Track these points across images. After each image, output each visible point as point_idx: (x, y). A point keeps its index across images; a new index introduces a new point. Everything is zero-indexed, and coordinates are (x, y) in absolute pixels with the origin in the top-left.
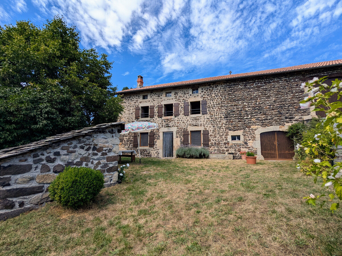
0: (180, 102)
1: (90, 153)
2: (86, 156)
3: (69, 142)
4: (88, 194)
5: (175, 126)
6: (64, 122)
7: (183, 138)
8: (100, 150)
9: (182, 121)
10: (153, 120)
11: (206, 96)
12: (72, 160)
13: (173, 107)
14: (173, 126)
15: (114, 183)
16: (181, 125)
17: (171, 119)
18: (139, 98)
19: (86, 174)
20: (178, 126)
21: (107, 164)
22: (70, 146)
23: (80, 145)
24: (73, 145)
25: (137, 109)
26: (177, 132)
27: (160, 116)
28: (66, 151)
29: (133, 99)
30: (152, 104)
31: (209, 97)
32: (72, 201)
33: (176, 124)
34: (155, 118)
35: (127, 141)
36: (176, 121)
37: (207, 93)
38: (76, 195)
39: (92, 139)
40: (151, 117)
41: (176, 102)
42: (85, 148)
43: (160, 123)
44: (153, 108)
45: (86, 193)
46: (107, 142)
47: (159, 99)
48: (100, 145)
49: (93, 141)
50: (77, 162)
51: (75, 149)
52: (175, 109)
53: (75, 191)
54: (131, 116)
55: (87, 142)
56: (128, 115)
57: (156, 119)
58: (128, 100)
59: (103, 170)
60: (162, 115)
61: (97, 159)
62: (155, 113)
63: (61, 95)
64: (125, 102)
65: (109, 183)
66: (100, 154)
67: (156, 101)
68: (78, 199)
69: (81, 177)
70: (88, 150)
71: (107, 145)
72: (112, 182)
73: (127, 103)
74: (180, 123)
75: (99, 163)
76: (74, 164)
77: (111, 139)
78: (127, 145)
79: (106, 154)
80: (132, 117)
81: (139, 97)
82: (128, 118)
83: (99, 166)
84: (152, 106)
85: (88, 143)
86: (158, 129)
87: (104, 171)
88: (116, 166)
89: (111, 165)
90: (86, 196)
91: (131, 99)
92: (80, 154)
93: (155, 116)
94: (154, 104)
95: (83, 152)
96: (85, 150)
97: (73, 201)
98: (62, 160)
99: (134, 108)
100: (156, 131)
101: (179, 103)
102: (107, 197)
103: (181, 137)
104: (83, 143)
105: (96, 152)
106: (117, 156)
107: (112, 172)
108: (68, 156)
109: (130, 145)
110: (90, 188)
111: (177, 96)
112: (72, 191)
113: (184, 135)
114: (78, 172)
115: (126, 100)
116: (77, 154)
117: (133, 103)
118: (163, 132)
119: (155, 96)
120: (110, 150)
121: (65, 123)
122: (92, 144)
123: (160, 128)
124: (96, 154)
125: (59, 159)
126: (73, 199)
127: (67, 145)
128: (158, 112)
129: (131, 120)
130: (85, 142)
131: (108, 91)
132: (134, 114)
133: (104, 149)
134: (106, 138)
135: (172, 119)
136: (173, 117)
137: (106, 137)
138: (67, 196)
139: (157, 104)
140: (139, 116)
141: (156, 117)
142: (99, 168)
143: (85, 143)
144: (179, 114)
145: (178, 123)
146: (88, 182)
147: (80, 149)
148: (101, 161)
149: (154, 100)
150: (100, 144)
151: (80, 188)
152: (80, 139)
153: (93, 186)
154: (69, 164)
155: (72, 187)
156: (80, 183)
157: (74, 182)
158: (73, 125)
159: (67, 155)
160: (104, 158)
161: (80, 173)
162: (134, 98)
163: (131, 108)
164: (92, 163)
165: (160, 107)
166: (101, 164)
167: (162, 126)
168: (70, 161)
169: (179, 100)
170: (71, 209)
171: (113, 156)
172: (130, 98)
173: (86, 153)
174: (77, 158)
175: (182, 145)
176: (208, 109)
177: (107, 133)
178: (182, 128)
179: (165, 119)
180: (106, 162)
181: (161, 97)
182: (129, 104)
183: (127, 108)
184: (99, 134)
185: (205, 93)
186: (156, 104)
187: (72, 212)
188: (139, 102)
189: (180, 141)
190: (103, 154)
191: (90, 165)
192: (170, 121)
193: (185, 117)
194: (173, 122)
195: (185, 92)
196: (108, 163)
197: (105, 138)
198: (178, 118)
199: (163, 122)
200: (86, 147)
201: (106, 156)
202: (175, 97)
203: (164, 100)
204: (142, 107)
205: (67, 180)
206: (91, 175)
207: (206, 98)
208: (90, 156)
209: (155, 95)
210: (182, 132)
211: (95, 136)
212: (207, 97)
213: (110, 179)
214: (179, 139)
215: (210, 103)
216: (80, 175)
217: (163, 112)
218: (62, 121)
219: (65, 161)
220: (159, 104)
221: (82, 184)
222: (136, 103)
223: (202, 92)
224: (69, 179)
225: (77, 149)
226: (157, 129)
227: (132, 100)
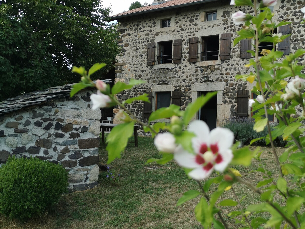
0: (234, 30)
1: (51, 133)
2: (46, 138)
3: (17, 116)
4: (37, 202)
5: (221, 81)
6: (19, 78)
7: (236, 104)
8: (68, 128)
9: (235, 69)
10: (180, 68)
11: (290, 17)
12: (23, 144)
13: (220, 42)
14: (217, 80)
15: (93, 184)
16: (233, 78)
17: (214, 66)
18: (154, 26)
19: (35, 170)
20: (226, 81)
21: (79, 151)
22: (19, 122)
23: (36, 120)
24: (23, 121)
25: (151, 46)
26: (226, 92)
27: (192, 60)
28: (13, 129)
29: (144, 27)
30: (178, 37)
31: (297, 18)
32: (14, 210)
33: (224, 76)
34: (184, 64)
35: (133, 107)
36: (224, 70)
37: (292, 10)
38: (20, 202)
39: (53, 110)
40: (176, 62)
41: (225, 32)
42: (42, 126)
43: (193, 75)
44: (179, 43)
45: (35, 200)
46: (79, 116)
47: (192, 27)
48: (68, 120)
49: (55, 114)
50: (31, 147)
51: (27, 127)
52: (223, 46)
53: (18, 195)
54: (140, 60)
55: (46, 116)
56: (134, 59)
57: (185, 66)
58: (135, 30)
59: (73, 162)
60: (198, 57)
61: (63, 144)
62: (183, 55)
63: (12, 32)
64: (129, 35)
65: (83, 183)
66: (67, 135)
67: (186, 31)
68: (23, 209)
69: (27, 175)
70: (47, 128)
71: (79, 120)
72: (88, 182)
73: (133, 35)
74: (232, 74)
75: (66, 150)
76: (26, 151)
77: (86, 110)
78: (134, 114)
79: (78, 135)
80: (141, 62)
81: (154, 23)
82: (134, 65)
83: (67, 154)
84: (178, 40)
85: (48, 117)
86: (189, 86)
87: (75, 164)
88: (96, 155)
89: (86, 155)
90: (34, 205)
91: (140, 29)
92: (36, 135)
93: (184, 60)
94: (182, 36)
95: (40, 131)
96: (44, 129)
97: (16, 211)
98: (8, 144)
99: (146, 45)
100: (184, 89)
101: (232, 32)
102: (75, 207)
103: (233, 101)
104: (39, 117)
105: (60, 131)
106: (98, 138)
107: (88, 165)
108: (16, 138)
109: (137, 114)
110: (41, 192)
111: (227, 20)
112: (14, 195)
113: (238, 98)
114: (24, 167)
115: (131, 29)
116: (31, 134)
117: (143, 35)
118: (198, 92)
119: (185, 20)
120: (85, 130)
121: (21, 80)
122: (54, 119)
123: (192, 83)
124: (62, 136)
125: (3, 143)
126: (16, 208)
127: (15, 121)
128: (189, 53)
129: (140, 68)
130: (43, 115)
131: (95, 15)
132: (144, 56)
133: (75, 127)
134: (77, 109)
135: (216, 67)
136: (218, 62)
137: (77, 107)
138: (7, 203)
139: (189, 37)
140: (155, 61)
141: (185, 62)
142: (66, 158)
143: (44, 117)
144: (231, 57)
145: (228, 74)
146: (36, 183)
147: (36, 127)
148: (69, 147)
149: (183, 27)
150: (67, 118)
151: (25, 192)
152: (36, 110)
153: (45, 190)
154: (19, 150)
155: (14, 189)
156: (26, 184)
157: (17, 182)
158: (33, 82)
159: (15, 136)
160: (74, 143)
161: (25, 168)
162: (145, 25)
163: (140, 45)
164: (55, 149)
165: (193, 42)
166: (69, 151)
167: (197, 79)
168: (20, 146)
169: (231, 27)
170: (16, 221)
171: (90, 139)
172: (137, 26)
173: (44, 134)
174: (30, 141)
175: (234, 118)
176: (292, 45)
177: (79, 99)
178: (236, 84)
179: (203, 67)
180: (78, 149)
181: (196, 22)
182: (136, 38)
183: (132, 45)
184: (65, 102)
185: (289, 9)
186: (186, 37)
187: (18, 225)
188: (153, 32)
189: (231, 110)
190: (73, 136)
191: (51, 152)
192: (213, 69)
193: (241, 62)
194: (218, 72)
195: (246, 8)
196: (82, 150)
197: (75, 109)
198: (228, 65)
199: (199, 72)
200: (45, 124)
201: (78, 139)
202: (223, 20)
203: (202, 28)
204: (160, 43)
205: (7, 177)
206: (42, 172)
207: (290, 21)
208: (51, 139)
209: (184, 18)
210: (236, 92)
211: (59, 104)
212: (292, 20)
213: (85, 177)
214: (228, 106)
215: (299, 32)
216: (25, 172)
217: (199, 51)
218: (16, 75)
219: (12, 145)
220: (192, 36)
221: (28, 186)
222: (148, 35)
223: (282, 7)
224: (10, 177)
225: (30, 127)
226: (186, 86)
227: (142, 29)
